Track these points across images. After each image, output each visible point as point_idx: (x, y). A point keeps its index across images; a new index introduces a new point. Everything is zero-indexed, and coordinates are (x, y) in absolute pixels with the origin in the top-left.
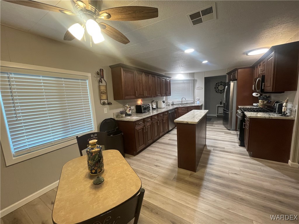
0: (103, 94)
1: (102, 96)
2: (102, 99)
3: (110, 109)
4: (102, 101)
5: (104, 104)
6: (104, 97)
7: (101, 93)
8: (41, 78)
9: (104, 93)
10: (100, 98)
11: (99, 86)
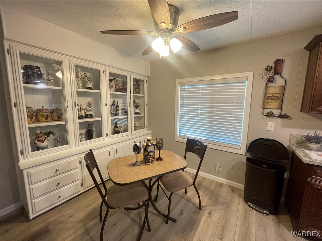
0: (273, 99)
1: (268, 103)
2: (268, 107)
3: (284, 126)
4: (266, 111)
5: (270, 115)
6: (273, 104)
7: (267, 98)
8: (201, 86)
9: (275, 98)
10: (264, 105)
11: (267, 88)
